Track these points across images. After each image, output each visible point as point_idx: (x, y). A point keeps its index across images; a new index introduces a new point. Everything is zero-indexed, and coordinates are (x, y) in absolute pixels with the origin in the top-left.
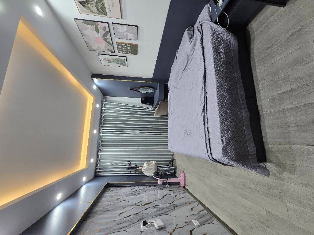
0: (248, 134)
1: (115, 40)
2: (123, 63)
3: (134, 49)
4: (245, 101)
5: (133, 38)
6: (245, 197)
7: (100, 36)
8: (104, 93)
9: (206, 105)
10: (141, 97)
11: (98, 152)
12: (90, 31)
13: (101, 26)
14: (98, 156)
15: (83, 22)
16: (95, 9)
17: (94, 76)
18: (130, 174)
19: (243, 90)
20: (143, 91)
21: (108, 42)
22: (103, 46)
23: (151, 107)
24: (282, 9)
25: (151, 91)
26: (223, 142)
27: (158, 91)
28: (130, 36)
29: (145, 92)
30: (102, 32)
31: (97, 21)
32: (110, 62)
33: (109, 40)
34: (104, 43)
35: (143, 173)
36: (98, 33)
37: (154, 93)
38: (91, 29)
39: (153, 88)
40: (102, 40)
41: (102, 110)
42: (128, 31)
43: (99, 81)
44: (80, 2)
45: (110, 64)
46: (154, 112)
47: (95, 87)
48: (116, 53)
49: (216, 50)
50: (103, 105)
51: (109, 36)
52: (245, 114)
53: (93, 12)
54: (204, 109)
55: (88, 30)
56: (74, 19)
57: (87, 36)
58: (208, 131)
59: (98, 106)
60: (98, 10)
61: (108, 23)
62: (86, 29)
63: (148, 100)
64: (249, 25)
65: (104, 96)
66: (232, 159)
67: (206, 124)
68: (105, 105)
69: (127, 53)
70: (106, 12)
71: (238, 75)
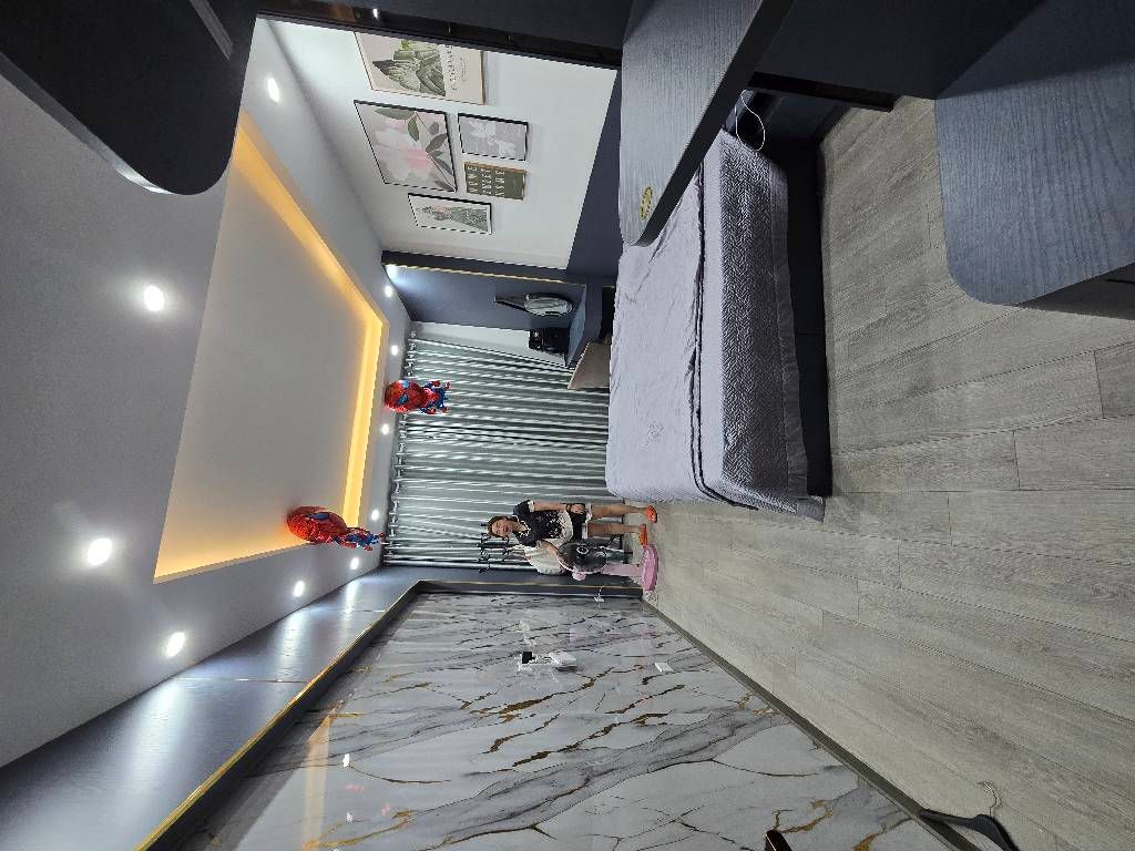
0: (791, 424)
1: (462, 159)
2: (480, 221)
3: (514, 185)
4: (792, 344)
5: (512, 153)
6: (787, 592)
7: (420, 146)
8: (415, 312)
9: (698, 351)
10: (529, 327)
11: (391, 492)
12: (393, 133)
13: (424, 122)
14: (390, 506)
15: (378, 112)
16: (413, 80)
17: (390, 256)
18: (486, 565)
19: (792, 315)
20: (539, 309)
21: (443, 164)
22: (424, 172)
23: (559, 360)
24: (883, 116)
25: (563, 308)
26: (726, 441)
27: (582, 310)
28: (505, 147)
29: (542, 312)
30: (426, 137)
31: (415, 109)
32: (440, 216)
33: (445, 158)
34: (430, 166)
35: (528, 564)
36: (417, 138)
37: (570, 316)
38: (396, 129)
39: (569, 300)
40: (425, 157)
41: (406, 364)
42: (498, 136)
43: (401, 274)
44: (377, 64)
45: (439, 224)
46: (570, 377)
47: (389, 292)
48: (462, 193)
49: (731, 207)
50: (408, 348)
51: (444, 148)
52: (787, 376)
53: (407, 87)
54: (693, 362)
55: (388, 130)
56: (355, 101)
57: (384, 145)
58: (699, 417)
59: (395, 350)
60: (423, 82)
61: (444, 113)
62: (383, 128)
63: (550, 337)
64: (825, 140)
65: (412, 320)
66: (744, 484)
67: (696, 401)
68: (414, 349)
69: (493, 194)
70: (442, 87)
71: (779, 276)
